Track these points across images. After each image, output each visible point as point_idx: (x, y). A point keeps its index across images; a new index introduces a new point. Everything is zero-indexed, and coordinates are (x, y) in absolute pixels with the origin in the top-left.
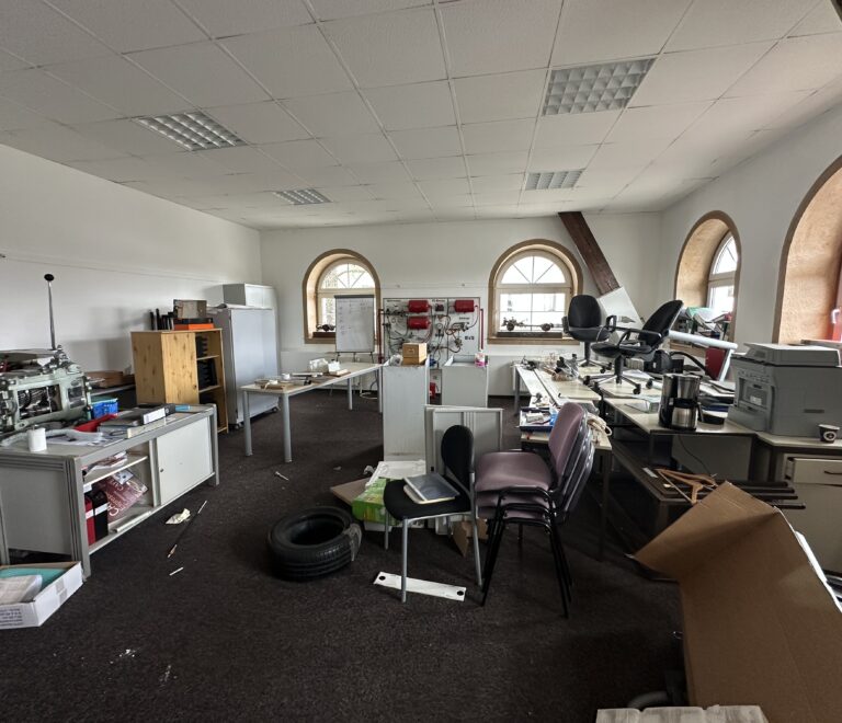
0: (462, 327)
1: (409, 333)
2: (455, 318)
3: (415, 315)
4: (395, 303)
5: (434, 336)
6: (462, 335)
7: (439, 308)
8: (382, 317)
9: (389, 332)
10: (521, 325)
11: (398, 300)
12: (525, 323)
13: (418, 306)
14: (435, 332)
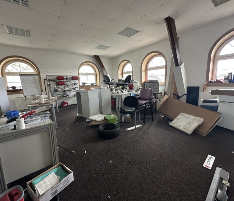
0: (75, 84)
1: (57, 87)
2: (73, 82)
3: (60, 81)
4: (51, 77)
5: (66, 88)
6: (75, 86)
7: (67, 79)
8: (46, 82)
9: (50, 87)
10: (86, 84)
11: (52, 76)
12: (87, 83)
13: (60, 78)
14: (66, 86)
